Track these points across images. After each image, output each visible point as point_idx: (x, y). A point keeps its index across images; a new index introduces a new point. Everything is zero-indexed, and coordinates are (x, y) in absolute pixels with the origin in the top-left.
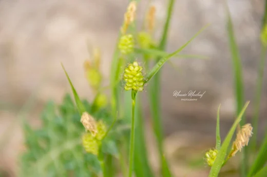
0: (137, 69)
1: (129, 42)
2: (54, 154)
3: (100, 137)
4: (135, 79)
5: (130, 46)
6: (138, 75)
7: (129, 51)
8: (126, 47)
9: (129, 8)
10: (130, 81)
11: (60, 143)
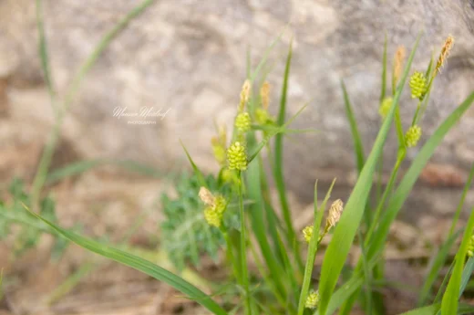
0: (238, 149)
1: (245, 119)
2: (187, 225)
3: (220, 211)
4: (237, 159)
5: (247, 124)
6: (240, 155)
7: (246, 128)
8: (242, 125)
9: (244, 87)
10: (233, 161)
11: (193, 215)
